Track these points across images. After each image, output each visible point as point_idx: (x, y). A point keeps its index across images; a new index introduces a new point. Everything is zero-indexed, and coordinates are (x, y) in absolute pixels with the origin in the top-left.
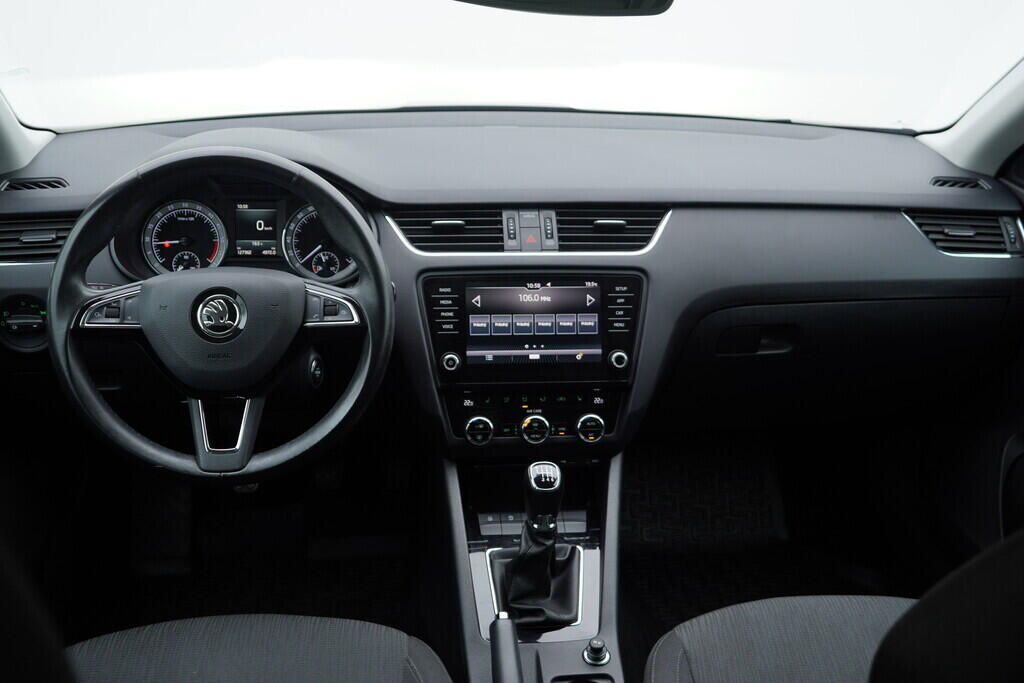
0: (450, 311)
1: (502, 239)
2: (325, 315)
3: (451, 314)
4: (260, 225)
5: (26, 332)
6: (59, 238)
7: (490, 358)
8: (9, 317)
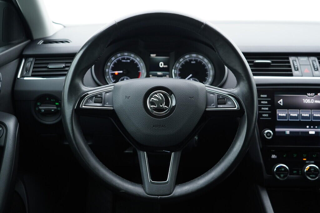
0: (266, 107)
1: (291, 71)
2: (218, 104)
3: (267, 109)
4: (162, 65)
5: (48, 113)
6: (66, 67)
7: (288, 132)
8: (40, 106)
